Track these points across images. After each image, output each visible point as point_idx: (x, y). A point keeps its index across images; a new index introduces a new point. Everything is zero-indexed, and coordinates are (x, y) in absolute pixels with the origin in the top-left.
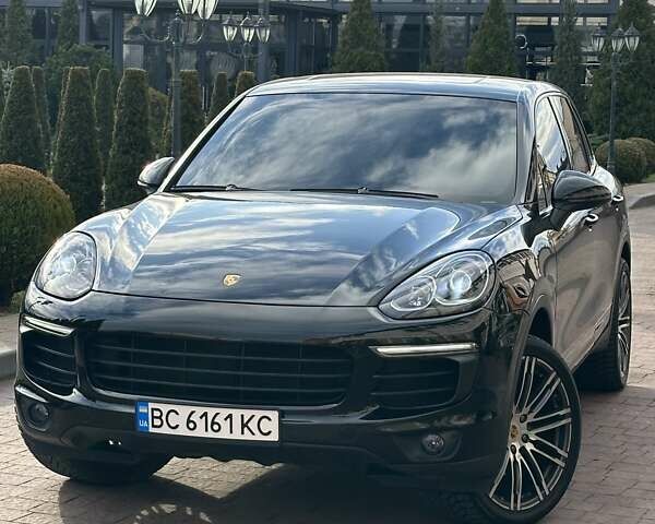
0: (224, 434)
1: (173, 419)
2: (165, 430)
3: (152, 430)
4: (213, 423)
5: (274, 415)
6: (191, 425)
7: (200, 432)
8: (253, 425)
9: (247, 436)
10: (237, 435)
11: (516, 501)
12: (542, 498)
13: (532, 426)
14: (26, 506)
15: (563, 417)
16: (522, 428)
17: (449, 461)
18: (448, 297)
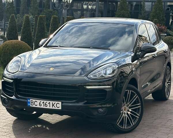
0: (48, 107)
1: (36, 103)
2: (34, 106)
3: (31, 106)
4: (45, 104)
5: (60, 103)
6: (40, 105)
7: (42, 107)
8: (55, 105)
9: (54, 108)
10: (51, 108)
11: (125, 126)
12: (132, 126)
13: (130, 108)
14: (4, 124)
15: (139, 106)
16: (127, 108)
17: (104, 115)
18: (105, 74)
